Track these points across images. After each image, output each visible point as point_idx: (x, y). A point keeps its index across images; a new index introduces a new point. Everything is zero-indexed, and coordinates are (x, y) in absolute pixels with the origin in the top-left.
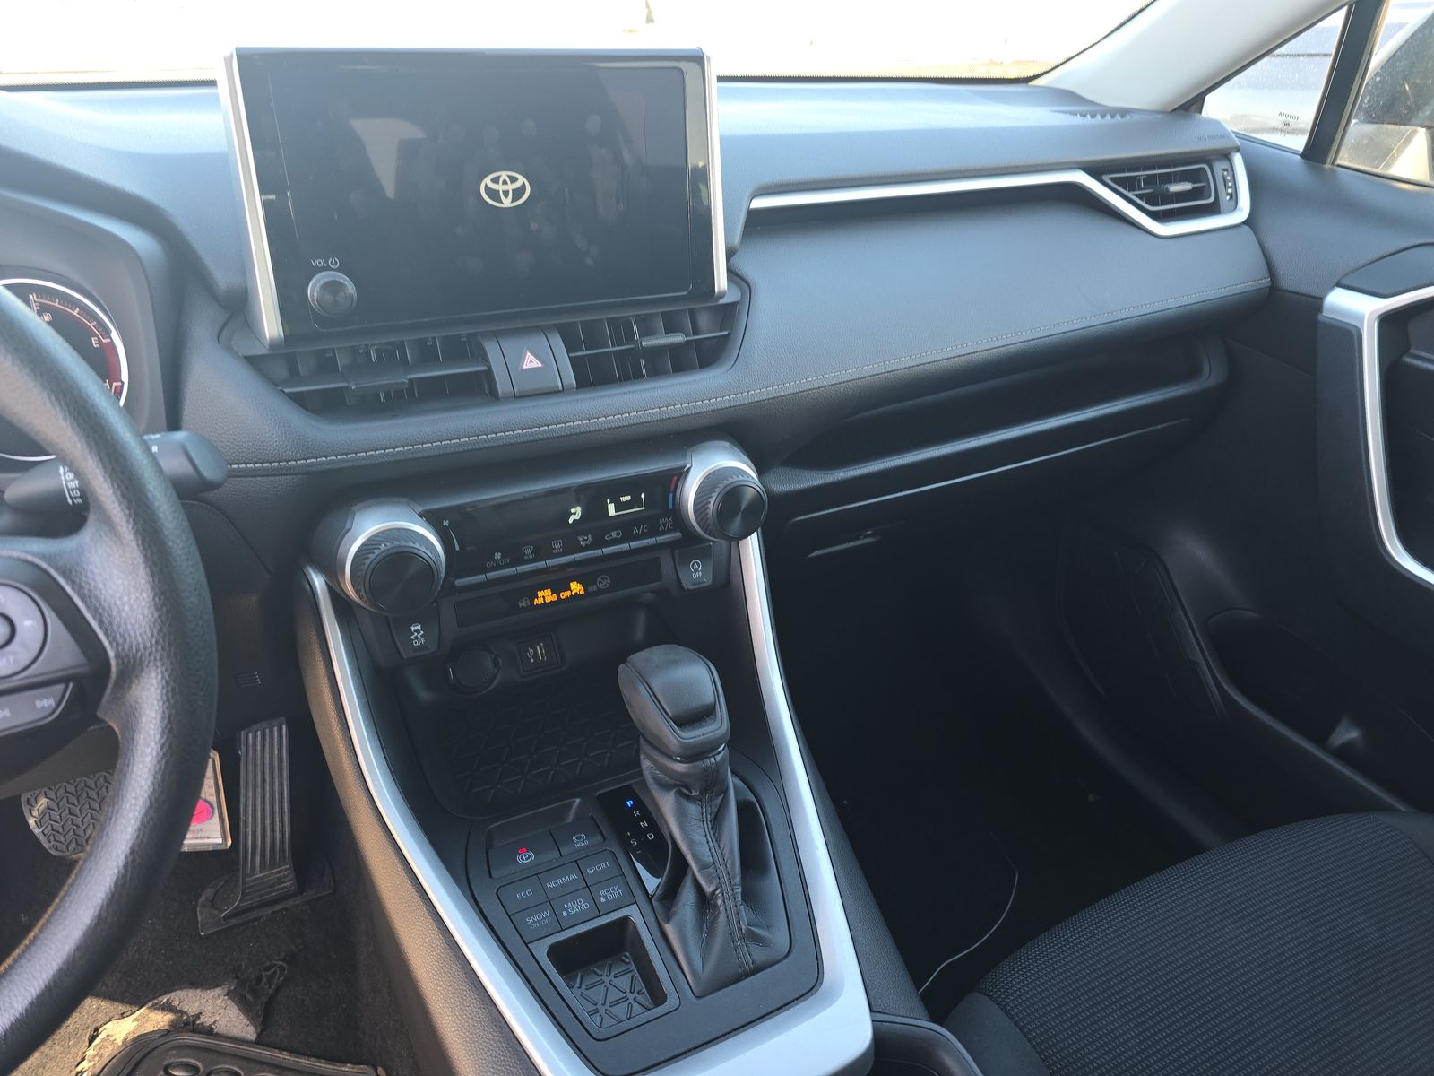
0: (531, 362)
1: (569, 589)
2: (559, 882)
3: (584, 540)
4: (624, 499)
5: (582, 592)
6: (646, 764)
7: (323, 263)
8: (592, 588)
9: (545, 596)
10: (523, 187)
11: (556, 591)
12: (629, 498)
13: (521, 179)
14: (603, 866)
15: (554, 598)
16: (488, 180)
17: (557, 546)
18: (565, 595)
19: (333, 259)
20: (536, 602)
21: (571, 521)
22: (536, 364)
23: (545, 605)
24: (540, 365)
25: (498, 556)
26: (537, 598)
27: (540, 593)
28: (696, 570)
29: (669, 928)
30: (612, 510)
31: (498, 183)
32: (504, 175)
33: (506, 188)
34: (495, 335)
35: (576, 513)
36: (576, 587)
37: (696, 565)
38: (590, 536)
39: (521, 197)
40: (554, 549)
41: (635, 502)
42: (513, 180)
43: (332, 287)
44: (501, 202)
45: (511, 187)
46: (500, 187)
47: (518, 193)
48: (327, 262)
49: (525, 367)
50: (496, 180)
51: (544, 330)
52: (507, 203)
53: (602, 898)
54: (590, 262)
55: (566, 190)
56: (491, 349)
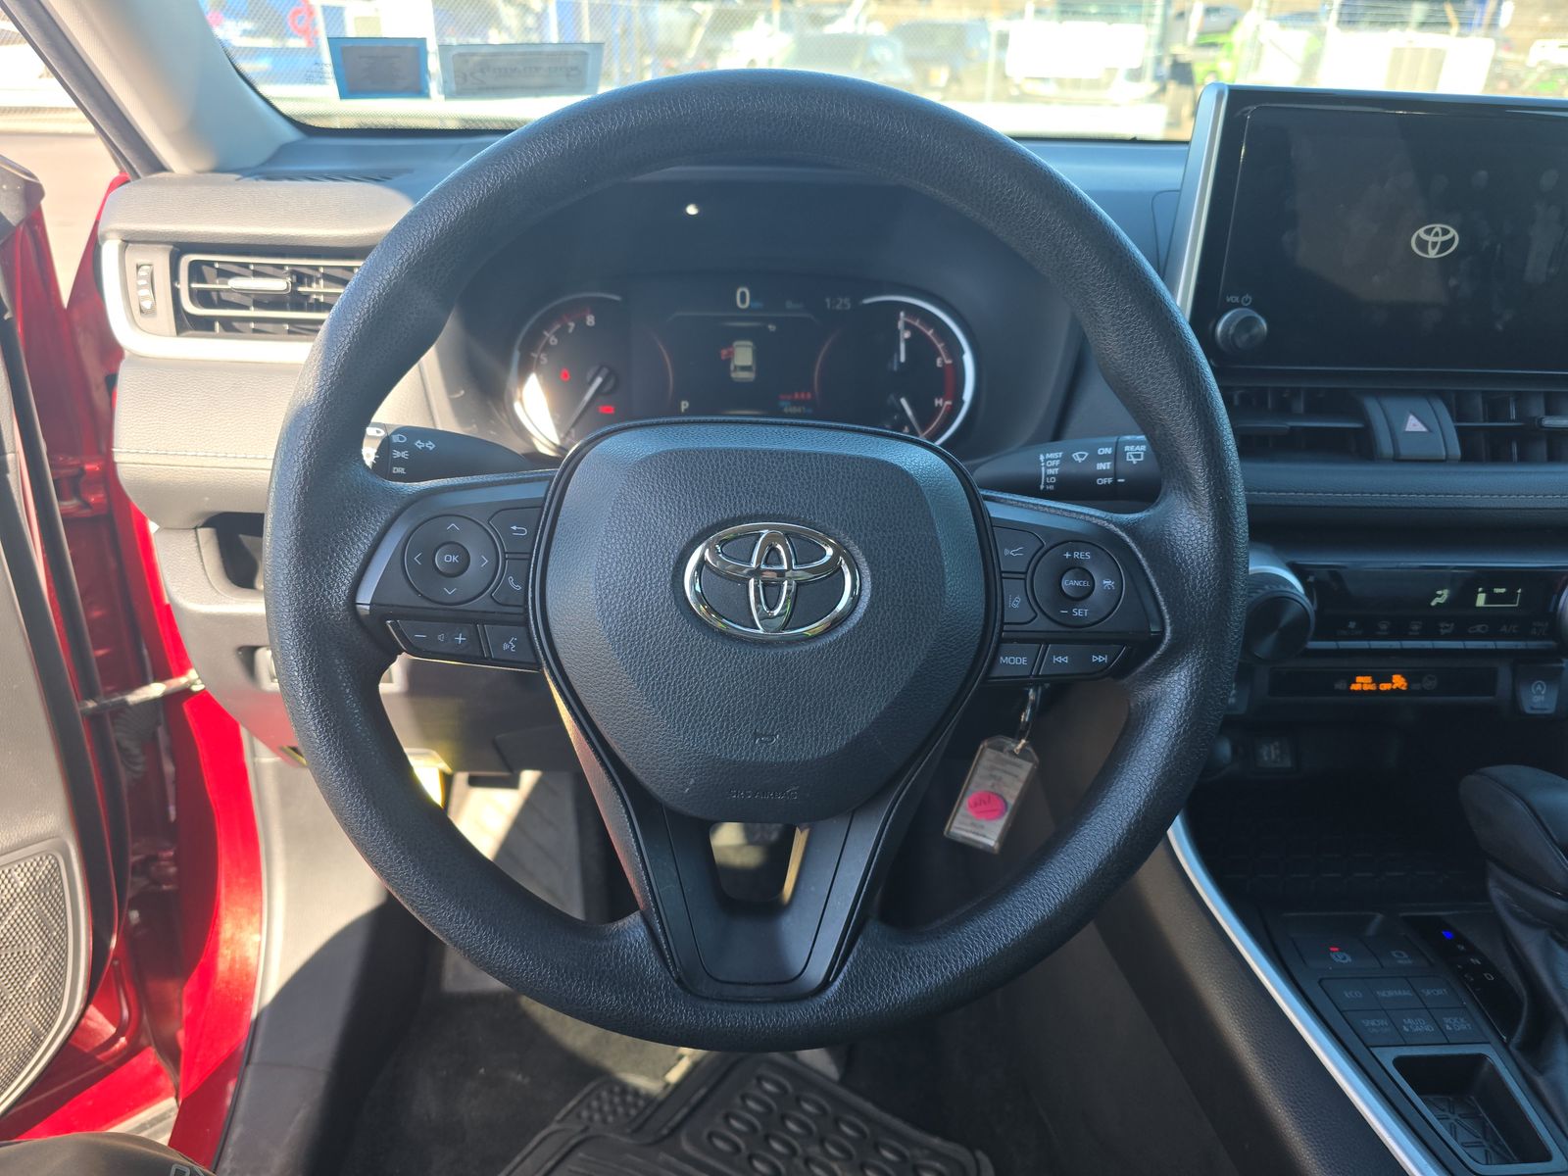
0: (1413, 425)
1: (1390, 681)
2: (1391, 993)
3: (1446, 627)
4: (1497, 590)
5: (1404, 688)
6: (1496, 892)
7: (1237, 299)
8: (1416, 687)
9: (1363, 683)
10: (1452, 240)
11: (1377, 681)
12: (1503, 590)
13: (1453, 232)
14: (1439, 992)
15: (1372, 687)
16: (1421, 232)
17: (1416, 627)
18: (1385, 687)
19: (1247, 297)
20: (1354, 687)
21: (1433, 604)
22: (1421, 428)
23: (1362, 692)
24: (1424, 429)
25: (1352, 625)
26: (1355, 683)
27: (1359, 679)
28: (1539, 693)
29: (1540, 1081)
30: (1481, 600)
31: (1430, 234)
32: (1438, 227)
33: (1435, 239)
34: (1377, 394)
35: (1443, 596)
36: (1399, 682)
37: (1539, 688)
38: (1452, 625)
39: (1448, 249)
40: (1411, 630)
41: (1509, 597)
42: (1445, 232)
43: (1247, 324)
44: (1427, 253)
45: (1441, 239)
46: (1430, 239)
47: (1446, 245)
48: (1240, 299)
49: (1407, 429)
50: (1428, 232)
51: (1427, 395)
52: (1432, 254)
53: (1448, 1026)
54: (1499, 327)
55: (1499, 247)
56: (1372, 407)
